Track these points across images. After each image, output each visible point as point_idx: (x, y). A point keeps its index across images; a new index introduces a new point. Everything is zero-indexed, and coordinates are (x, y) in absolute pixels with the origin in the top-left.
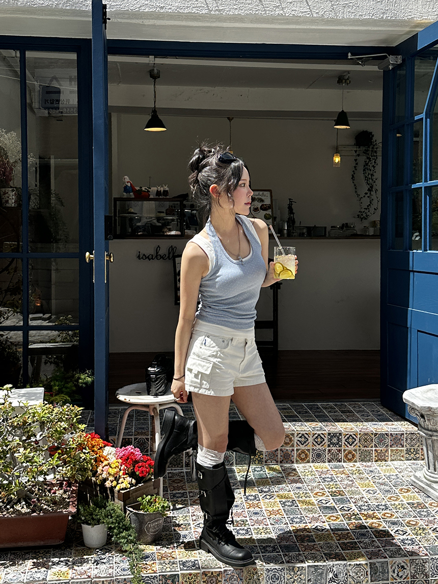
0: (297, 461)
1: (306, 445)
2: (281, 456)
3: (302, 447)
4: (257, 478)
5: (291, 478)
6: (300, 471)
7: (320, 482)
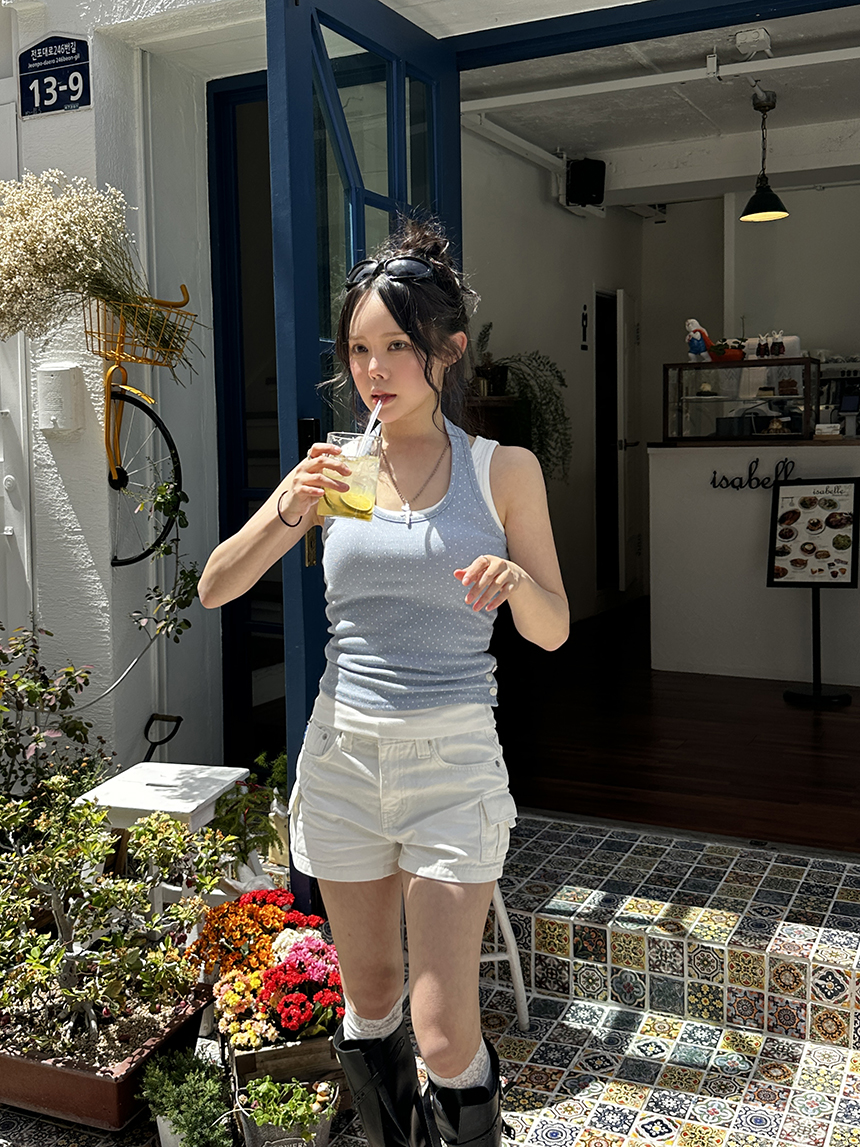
0: (813, 1036)
2: (772, 1014)
3: (828, 1004)
4: (677, 1060)
5: (764, 1083)
6: (805, 1066)
7: (830, 1115)
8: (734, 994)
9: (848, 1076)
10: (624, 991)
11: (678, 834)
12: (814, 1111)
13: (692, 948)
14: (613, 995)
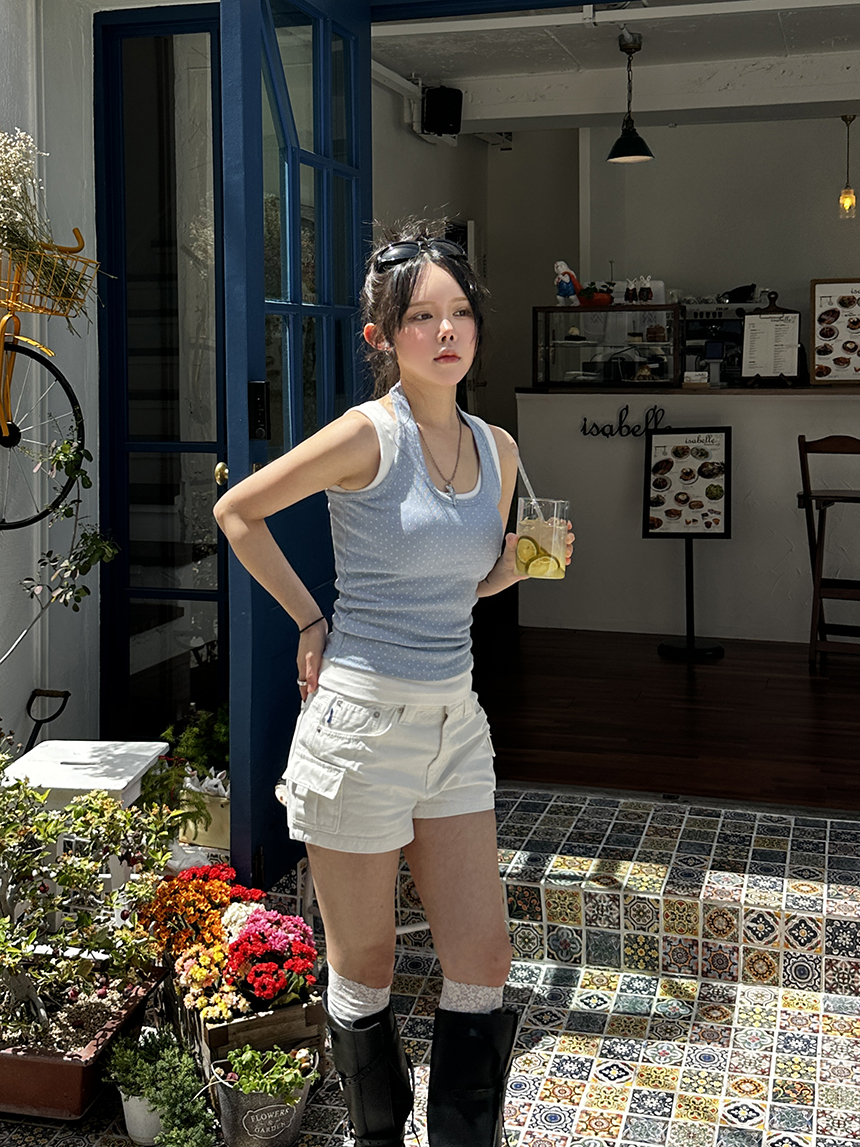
0: (745, 977)
1: (769, 942)
2: (705, 960)
3: (759, 946)
4: (621, 1010)
5: (706, 1024)
6: (741, 1006)
7: (772, 1047)
8: (670, 943)
9: (782, 1012)
10: (561, 949)
11: (592, 792)
12: (756, 1045)
13: (629, 900)
14: (549, 953)
